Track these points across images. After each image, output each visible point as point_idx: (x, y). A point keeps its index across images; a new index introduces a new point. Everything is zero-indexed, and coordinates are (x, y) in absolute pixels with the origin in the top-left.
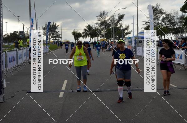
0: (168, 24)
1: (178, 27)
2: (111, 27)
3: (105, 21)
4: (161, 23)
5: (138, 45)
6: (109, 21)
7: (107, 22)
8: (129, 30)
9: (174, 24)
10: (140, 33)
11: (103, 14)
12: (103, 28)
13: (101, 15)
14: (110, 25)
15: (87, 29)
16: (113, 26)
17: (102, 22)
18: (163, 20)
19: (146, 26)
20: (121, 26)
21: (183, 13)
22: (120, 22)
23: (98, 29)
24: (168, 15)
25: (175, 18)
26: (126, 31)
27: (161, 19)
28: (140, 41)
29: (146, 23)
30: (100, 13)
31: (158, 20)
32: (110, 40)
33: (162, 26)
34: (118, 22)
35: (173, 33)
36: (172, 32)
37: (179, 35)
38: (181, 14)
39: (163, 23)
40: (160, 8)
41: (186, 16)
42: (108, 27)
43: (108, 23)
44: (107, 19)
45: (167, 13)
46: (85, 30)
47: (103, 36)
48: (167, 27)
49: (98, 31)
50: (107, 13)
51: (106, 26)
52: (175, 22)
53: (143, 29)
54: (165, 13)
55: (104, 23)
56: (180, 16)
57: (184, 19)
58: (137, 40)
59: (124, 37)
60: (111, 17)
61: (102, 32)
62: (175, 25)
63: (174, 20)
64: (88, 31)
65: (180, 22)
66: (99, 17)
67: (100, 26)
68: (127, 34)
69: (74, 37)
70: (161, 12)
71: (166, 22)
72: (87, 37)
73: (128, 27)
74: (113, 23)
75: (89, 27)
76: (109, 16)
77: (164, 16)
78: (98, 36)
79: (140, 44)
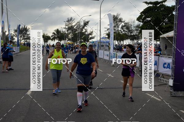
0: (126, 32)
1: (135, 34)
2: (77, 32)
3: (72, 26)
4: (120, 30)
5: (100, 49)
6: (76, 26)
7: (73, 27)
8: (93, 35)
9: (131, 31)
10: (102, 38)
11: (70, 20)
12: (70, 32)
13: (68, 21)
14: (76, 30)
15: (56, 33)
16: (79, 31)
17: (69, 27)
18: (122, 27)
19: (107, 32)
20: (86, 31)
21: (139, 23)
22: (85, 28)
23: (65, 33)
24: (127, 23)
25: (132, 26)
26: (90, 36)
27: (120, 26)
28: (102, 45)
29: (108, 29)
30: (68, 19)
31: (118, 27)
32: (76, 43)
33: (121, 32)
34: (83, 27)
35: (131, 40)
36: (129, 38)
37: (135, 41)
38: (137, 23)
39: (122, 30)
40: (120, 17)
41: (141, 25)
42: (74, 32)
43: (75, 28)
44: (73, 24)
45: (126, 22)
46: (54, 33)
47: (69, 40)
48: (125, 34)
49: (66, 35)
50: (74, 19)
51: (72, 30)
52: (132, 30)
53: (105, 35)
54: (124, 22)
55: (71, 28)
56: (136, 25)
57: (140, 28)
58: (99, 44)
59: (88, 41)
60: (78, 23)
61: (69, 36)
62: (132, 33)
63: (132, 28)
64: (56, 35)
65: (137, 30)
66: (66, 23)
67: (68, 31)
68: (91, 38)
69: (44, 39)
70: (120, 21)
71: (125, 30)
72: (56, 40)
73: (92, 32)
74: (79, 29)
75: (58, 31)
76: (76, 22)
77: (123, 24)
78: (65, 40)
79: (102, 48)
